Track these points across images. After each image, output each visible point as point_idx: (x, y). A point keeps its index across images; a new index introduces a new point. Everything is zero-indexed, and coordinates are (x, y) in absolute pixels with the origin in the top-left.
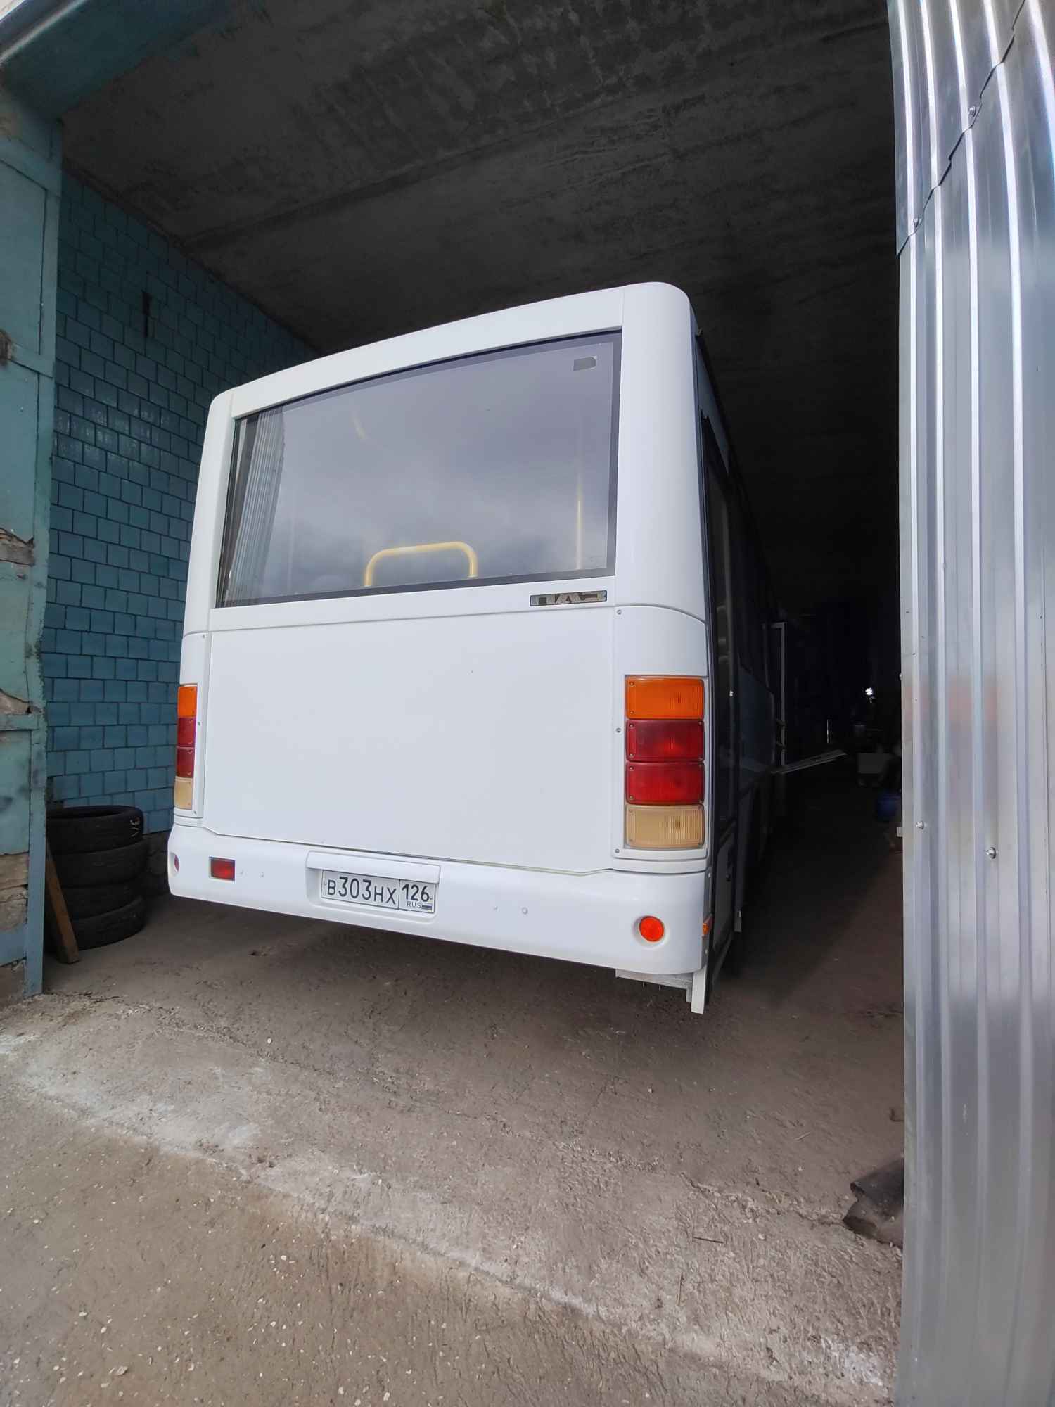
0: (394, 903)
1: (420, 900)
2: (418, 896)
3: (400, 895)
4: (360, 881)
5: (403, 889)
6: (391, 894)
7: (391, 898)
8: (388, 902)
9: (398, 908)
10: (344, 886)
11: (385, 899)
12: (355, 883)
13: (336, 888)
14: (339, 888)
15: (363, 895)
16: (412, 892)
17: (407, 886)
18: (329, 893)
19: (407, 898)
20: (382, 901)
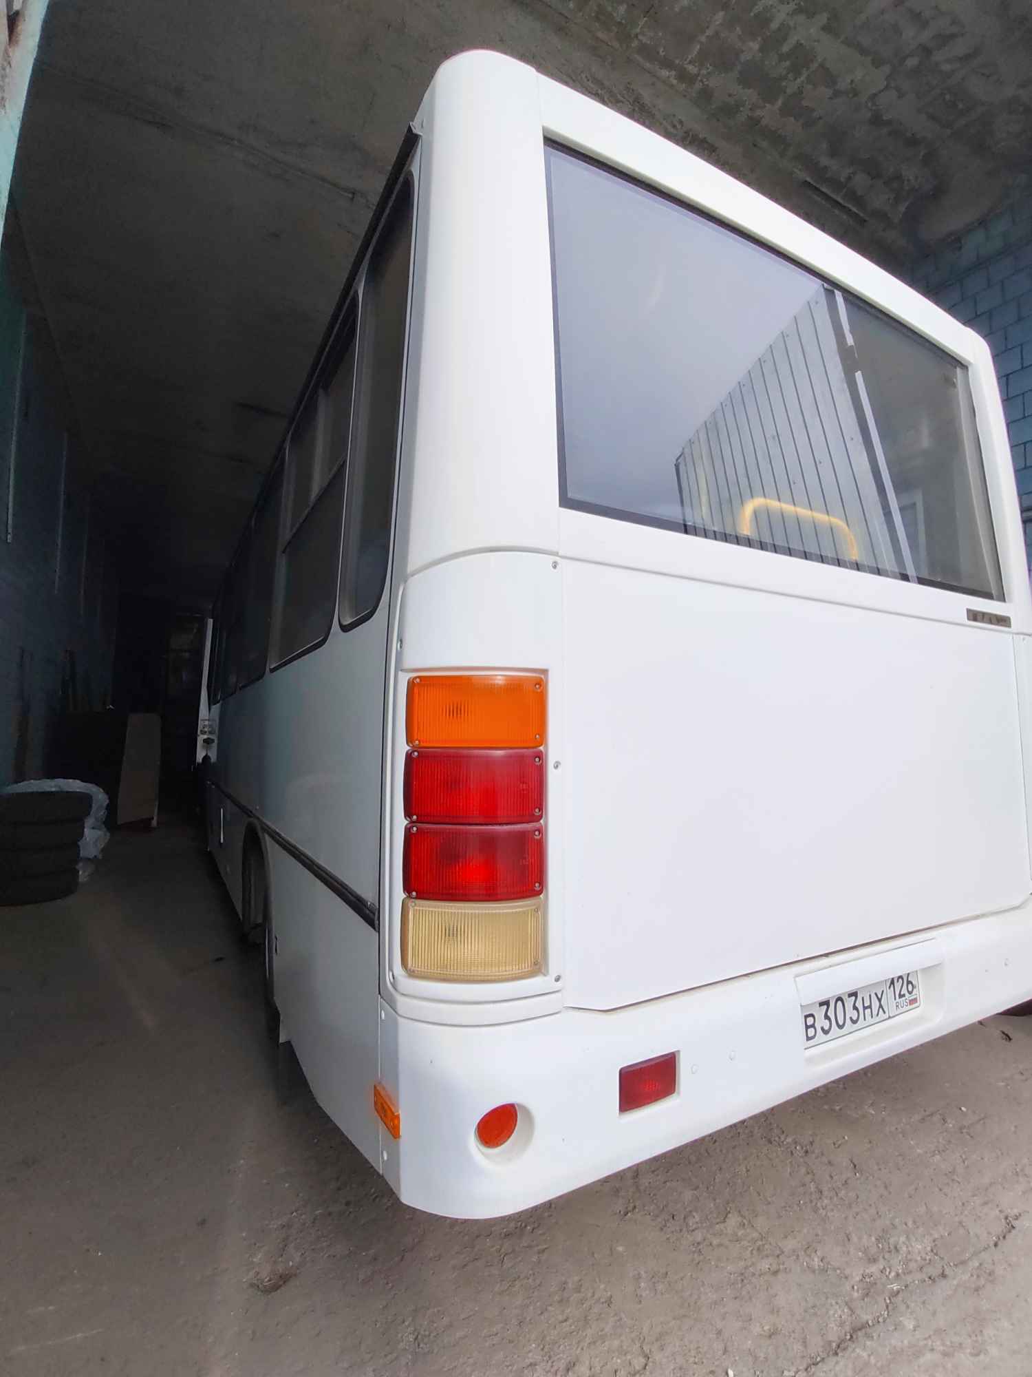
0: (884, 1012)
1: (907, 995)
2: (904, 991)
3: (889, 1000)
4: (845, 998)
5: (890, 987)
6: (880, 1000)
7: (881, 1006)
8: (878, 1015)
9: (890, 1017)
10: (827, 1017)
11: (875, 1013)
12: (839, 1003)
13: (816, 1025)
14: (821, 1022)
15: (851, 1018)
16: (898, 985)
17: (892, 982)
18: (808, 1039)
19: (895, 999)
20: (872, 1017)
